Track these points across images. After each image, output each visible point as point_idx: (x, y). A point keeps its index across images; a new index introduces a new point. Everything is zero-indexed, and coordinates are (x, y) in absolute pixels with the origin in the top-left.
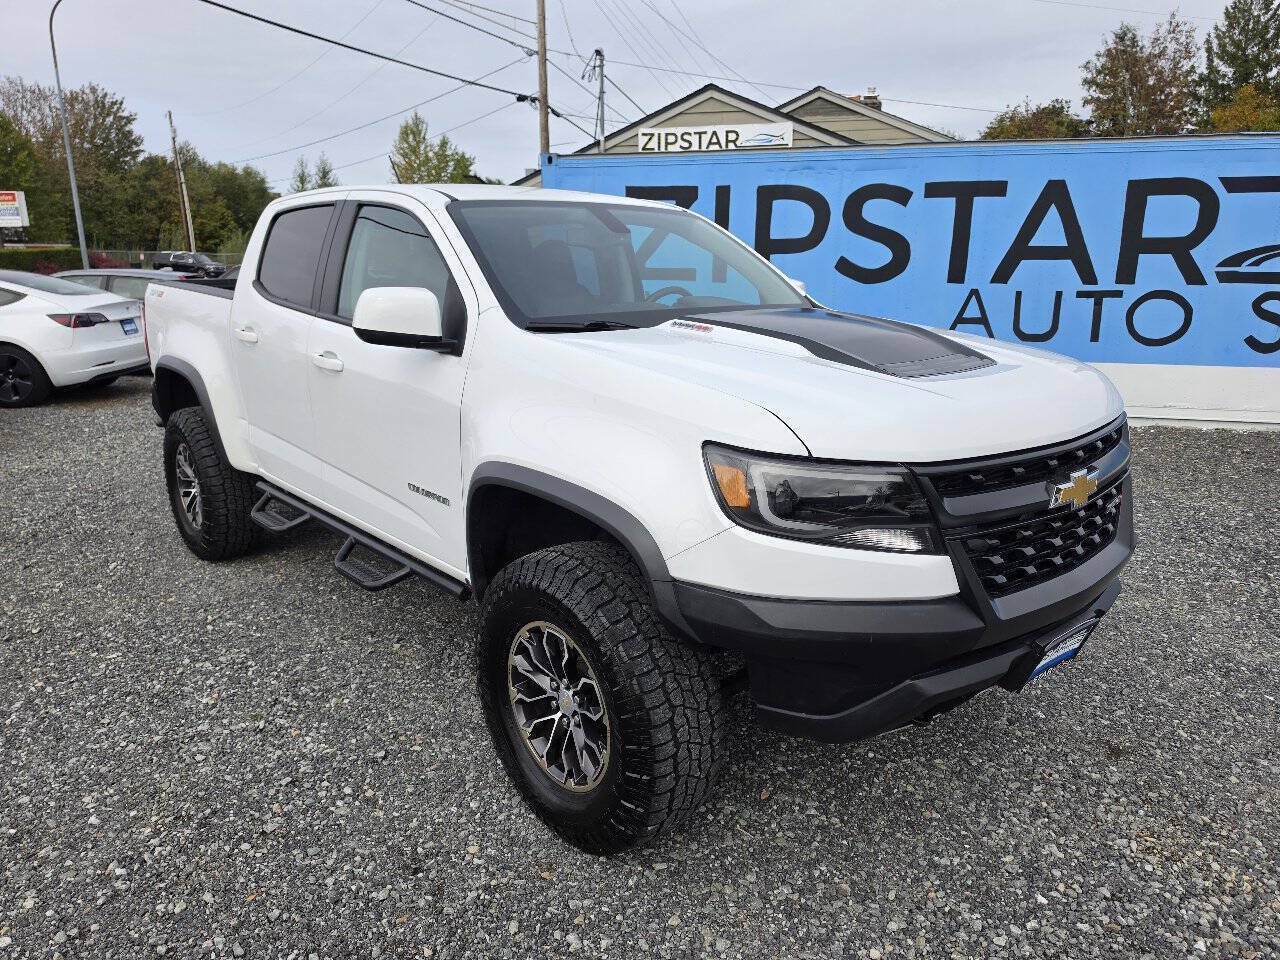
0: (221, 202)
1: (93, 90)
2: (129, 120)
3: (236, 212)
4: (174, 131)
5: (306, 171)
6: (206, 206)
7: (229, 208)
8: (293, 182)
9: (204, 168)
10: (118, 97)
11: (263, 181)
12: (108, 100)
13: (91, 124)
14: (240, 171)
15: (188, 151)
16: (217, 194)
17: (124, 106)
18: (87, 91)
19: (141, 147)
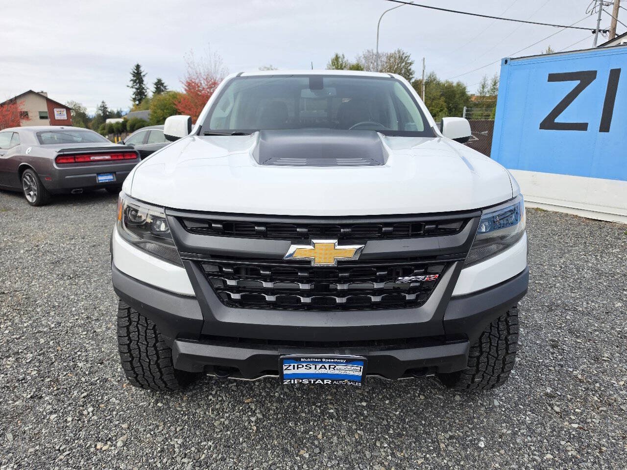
0: (443, 99)
1: (399, 52)
2: (411, 64)
3: (448, 104)
4: (424, 67)
5: (486, 82)
6: (435, 101)
7: (445, 102)
8: (478, 88)
9: (438, 84)
10: (408, 54)
11: (465, 88)
12: (404, 56)
13: (396, 67)
14: (455, 84)
15: (433, 76)
16: (442, 95)
17: (410, 57)
18: (397, 52)
19: (413, 76)
